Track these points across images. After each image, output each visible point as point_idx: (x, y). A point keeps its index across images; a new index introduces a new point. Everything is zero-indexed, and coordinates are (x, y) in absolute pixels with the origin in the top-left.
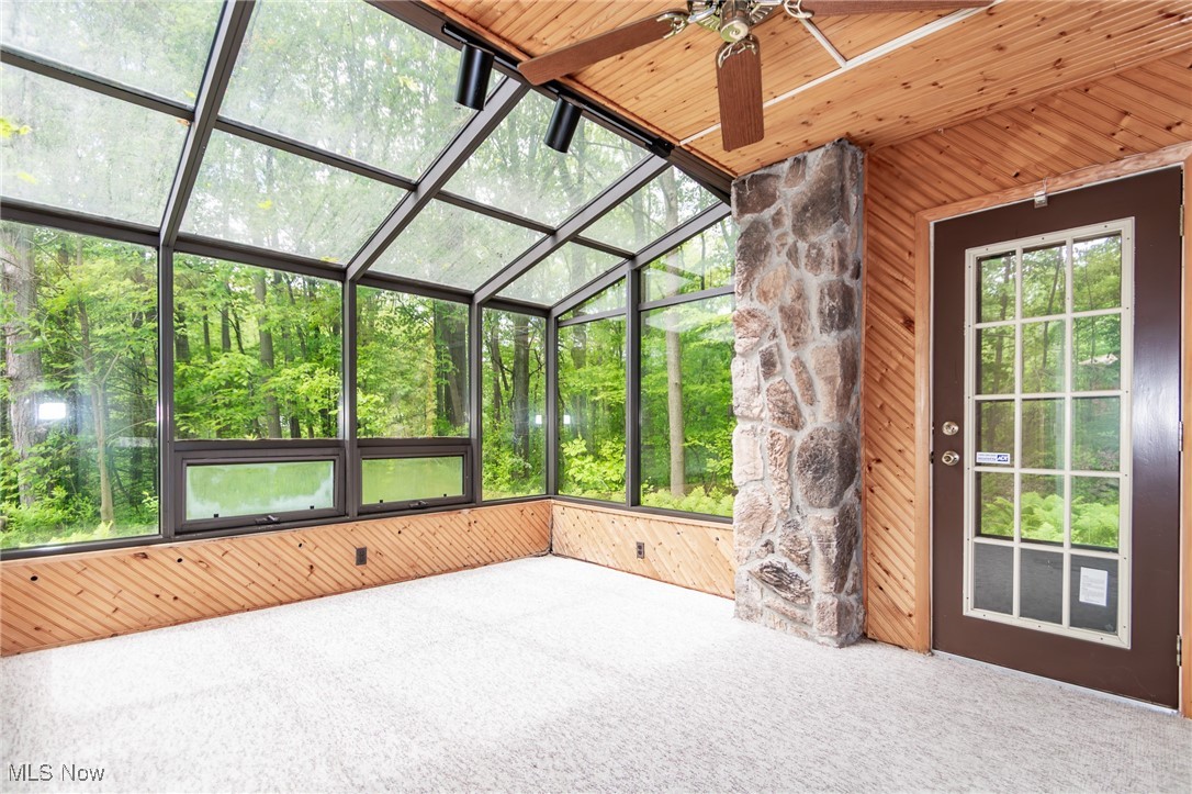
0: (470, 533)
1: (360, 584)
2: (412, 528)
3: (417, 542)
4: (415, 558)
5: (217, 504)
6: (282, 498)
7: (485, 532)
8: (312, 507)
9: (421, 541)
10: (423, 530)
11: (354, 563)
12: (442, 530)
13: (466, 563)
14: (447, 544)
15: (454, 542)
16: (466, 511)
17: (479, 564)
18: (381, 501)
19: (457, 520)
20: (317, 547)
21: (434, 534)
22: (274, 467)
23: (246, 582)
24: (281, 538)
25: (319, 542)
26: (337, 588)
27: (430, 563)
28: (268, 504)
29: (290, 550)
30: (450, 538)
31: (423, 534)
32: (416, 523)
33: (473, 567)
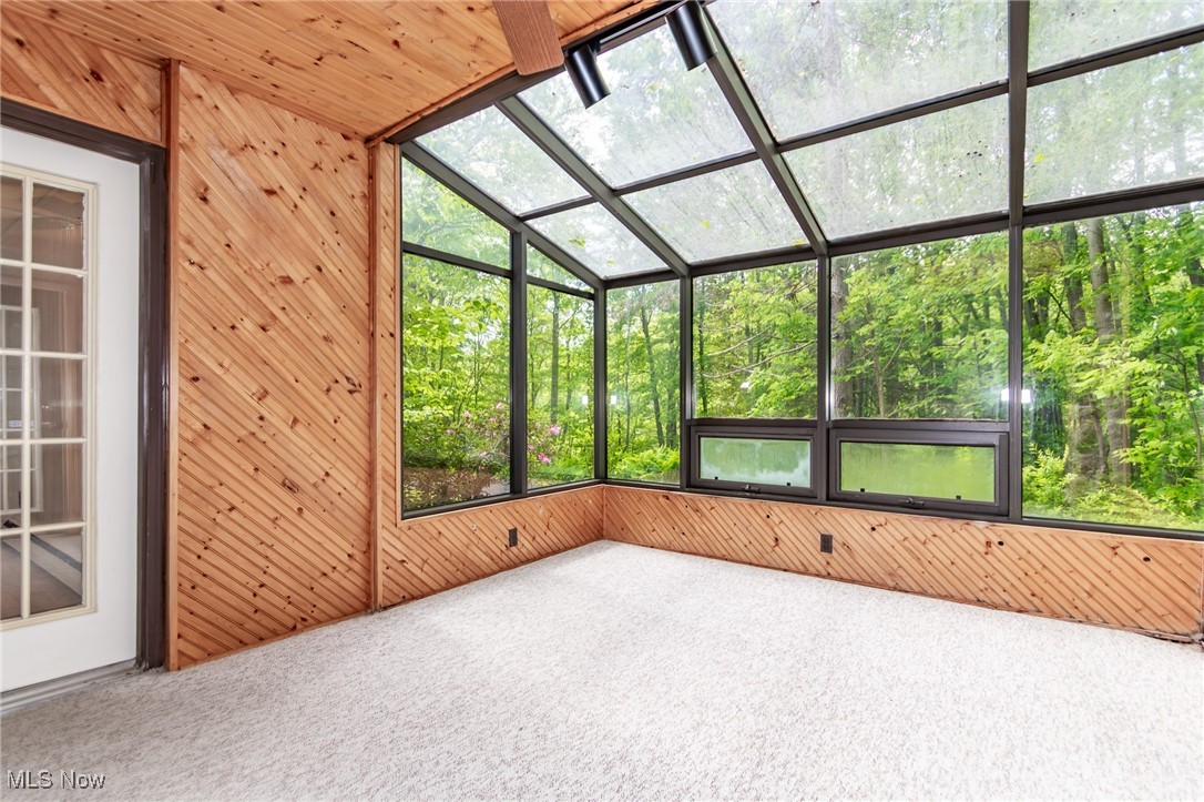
0: (989, 557)
1: (825, 573)
2: (889, 527)
3: (898, 546)
4: (895, 566)
5: (719, 469)
6: (765, 471)
7: (1021, 563)
8: (789, 484)
9: (905, 547)
10: (907, 534)
11: (819, 548)
12: (936, 540)
13: (981, 596)
14: (948, 563)
15: (957, 561)
16: (982, 524)
17: (1008, 607)
18: (863, 490)
19: (964, 533)
20: (781, 522)
21: (924, 543)
22: (758, 443)
23: (727, 537)
24: (751, 506)
25: (783, 518)
26: (801, 568)
27: (917, 577)
28: (754, 475)
29: (758, 519)
30: (952, 556)
31: (906, 539)
32: (896, 524)
33: (996, 607)
